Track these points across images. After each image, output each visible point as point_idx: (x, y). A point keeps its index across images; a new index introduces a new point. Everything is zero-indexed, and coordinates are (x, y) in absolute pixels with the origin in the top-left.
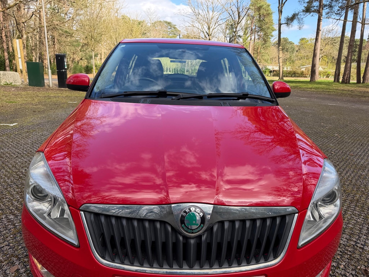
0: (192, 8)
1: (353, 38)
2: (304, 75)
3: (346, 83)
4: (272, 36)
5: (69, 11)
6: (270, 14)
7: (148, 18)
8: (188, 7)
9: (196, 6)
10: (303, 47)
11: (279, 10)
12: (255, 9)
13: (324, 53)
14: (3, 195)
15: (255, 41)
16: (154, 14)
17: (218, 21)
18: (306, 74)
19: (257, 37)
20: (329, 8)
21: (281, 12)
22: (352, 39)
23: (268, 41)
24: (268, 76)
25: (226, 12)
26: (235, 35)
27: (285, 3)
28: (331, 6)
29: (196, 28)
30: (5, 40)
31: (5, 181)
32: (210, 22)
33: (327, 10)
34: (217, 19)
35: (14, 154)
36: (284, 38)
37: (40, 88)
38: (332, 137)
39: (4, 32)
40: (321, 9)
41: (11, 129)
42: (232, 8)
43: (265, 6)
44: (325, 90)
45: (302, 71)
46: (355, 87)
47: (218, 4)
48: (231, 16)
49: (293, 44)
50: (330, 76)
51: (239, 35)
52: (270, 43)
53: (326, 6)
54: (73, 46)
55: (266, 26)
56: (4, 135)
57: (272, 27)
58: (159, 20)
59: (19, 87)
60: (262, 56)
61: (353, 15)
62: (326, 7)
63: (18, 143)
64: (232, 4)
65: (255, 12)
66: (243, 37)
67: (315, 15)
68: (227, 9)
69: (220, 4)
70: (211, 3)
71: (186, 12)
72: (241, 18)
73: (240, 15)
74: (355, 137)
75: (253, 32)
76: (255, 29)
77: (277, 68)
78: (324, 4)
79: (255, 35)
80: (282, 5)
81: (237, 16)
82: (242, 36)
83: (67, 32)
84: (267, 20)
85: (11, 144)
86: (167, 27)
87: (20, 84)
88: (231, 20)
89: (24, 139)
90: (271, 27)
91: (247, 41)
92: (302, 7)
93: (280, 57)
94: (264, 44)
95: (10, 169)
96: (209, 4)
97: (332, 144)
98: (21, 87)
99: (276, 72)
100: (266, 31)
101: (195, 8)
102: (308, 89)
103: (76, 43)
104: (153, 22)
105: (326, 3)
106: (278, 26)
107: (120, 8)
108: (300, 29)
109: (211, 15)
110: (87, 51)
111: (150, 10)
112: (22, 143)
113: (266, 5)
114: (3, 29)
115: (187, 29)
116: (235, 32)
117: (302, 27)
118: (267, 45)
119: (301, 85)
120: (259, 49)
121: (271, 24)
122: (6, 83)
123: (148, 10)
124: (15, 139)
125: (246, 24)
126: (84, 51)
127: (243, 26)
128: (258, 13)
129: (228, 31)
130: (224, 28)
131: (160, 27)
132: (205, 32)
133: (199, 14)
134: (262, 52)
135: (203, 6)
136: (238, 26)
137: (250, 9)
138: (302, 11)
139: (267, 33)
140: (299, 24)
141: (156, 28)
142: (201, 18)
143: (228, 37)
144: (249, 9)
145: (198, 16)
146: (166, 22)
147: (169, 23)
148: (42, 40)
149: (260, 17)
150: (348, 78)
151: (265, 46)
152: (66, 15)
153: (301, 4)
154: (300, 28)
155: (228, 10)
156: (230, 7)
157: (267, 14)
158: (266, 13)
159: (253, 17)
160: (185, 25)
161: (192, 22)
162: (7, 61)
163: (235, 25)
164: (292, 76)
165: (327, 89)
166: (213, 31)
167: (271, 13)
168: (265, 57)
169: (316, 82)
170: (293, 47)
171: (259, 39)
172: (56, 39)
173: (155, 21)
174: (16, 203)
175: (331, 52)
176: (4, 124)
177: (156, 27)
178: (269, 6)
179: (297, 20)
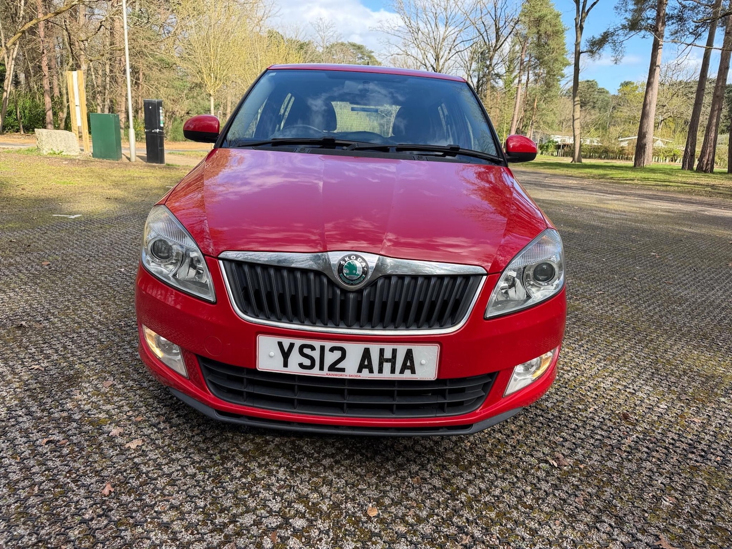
0: (405, 18)
1: (723, 82)
2: (625, 154)
3: (705, 171)
4: (563, 76)
5: (169, 21)
6: (559, 31)
7: (319, 37)
8: (398, 15)
9: (413, 15)
10: (626, 99)
11: (576, 25)
12: (530, 21)
13: (669, 113)
14: (76, 306)
15: (528, 85)
16: (331, 29)
17: (455, 44)
18: (629, 154)
19: (532, 78)
20: (678, 22)
21: (581, 28)
22: (720, 84)
23: (553, 85)
24: (552, 155)
25: (472, 26)
26: (489, 72)
27: (588, 11)
28: (681, 19)
29: (412, 57)
30: (46, 73)
31: (76, 290)
32: (439, 47)
33: (674, 25)
34: (454, 41)
35: (84, 256)
36: (588, 81)
37: (113, 161)
38: (644, 256)
39: (45, 59)
40: (660, 24)
41: (73, 223)
42: (483, 20)
43: (549, 17)
44: (659, 183)
45: (621, 147)
46: (723, 180)
47: (457, 10)
48: (481, 34)
49: (607, 92)
50: (679, 159)
51: (496, 72)
52: (559, 89)
53: (672, 17)
54: (173, 87)
55: (550, 55)
56: (62, 230)
57: (564, 59)
58: (340, 41)
59: (75, 160)
60: (542, 115)
61: (723, 37)
62: (673, 21)
63: (87, 243)
64: (485, 12)
65: (529, 29)
66: (505, 78)
67: (649, 36)
68: (474, 22)
69: (460, 12)
70: (443, 10)
71: (393, 25)
72: (502, 39)
73: (500, 33)
74: (687, 258)
75: (525, 68)
76: (529, 61)
77: (569, 141)
78: (667, 14)
79: (528, 74)
80: (584, 15)
81: (493, 36)
82: (502, 76)
83: (163, 60)
84: (552, 44)
85: (76, 244)
86: (356, 55)
87: (77, 154)
88: (482, 43)
89: (96, 236)
90: (560, 58)
91: (512, 85)
92: (622, 19)
93: (575, 118)
94: (546, 91)
95: (80, 275)
96: (439, 11)
97: (641, 267)
98: (79, 160)
99: (569, 149)
100: (551, 66)
101: (412, 18)
102: (627, 180)
103: (178, 83)
104: (328, 45)
105: (671, 12)
106: (574, 56)
107: (265, 16)
108: (616, 63)
109: (442, 33)
110: (199, 98)
111: (323, 20)
112: (94, 242)
113: (553, 14)
114: (44, 53)
115: (394, 59)
116: (488, 68)
117: (621, 58)
118: (552, 94)
119: (614, 172)
120: (536, 101)
121: (562, 52)
122: (52, 152)
123: (319, 21)
124: (81, 236)
125: (512, 51)
126: (193, 97)
127: (505, 55)
128: (535, 30)
129: (474, 66)
130: (467, 59)
131: (342, 55)
132: (428, 65)
133: (419, 30)
134: (543, 107)
135: (426, 15)
136: (496, 55)
137: (520, 22)
138: (621, 27)
139: (552, 70)
140: (615, 53)
141: (334, 57)
142: (422, 38)
143: (475, 76)
144: (518, 21)
145: (416, 34)
146: (354, 45)
147: (359, 48)
148: (116, 76)
149: (539, 38)
150: (709, 162)
151: (547, 95)
152: (162, 28)
153: (619, 13)
154: (616, 61)
155: (477, 23)
156: (481, 18)
157: (553, 33)
158: (551, 29)
159: (526, 38)
160: (389, 52)
161: (405, 46)
162: (50, 114)
163: (489, 54)
164: (600, 157)
165: (665, 182)
166: (446, 64)
167: (561, 29)
168: (548, 118)
169: (646, 168)
170: (606, 99)
171: (536, 81)
172: (141, 74)
173: (331, 44)
174: (98, 317)
175: (682, 110)
176: (60, 215)
177: (333, 55)
178: (558, 16)
179: (611, 44)
